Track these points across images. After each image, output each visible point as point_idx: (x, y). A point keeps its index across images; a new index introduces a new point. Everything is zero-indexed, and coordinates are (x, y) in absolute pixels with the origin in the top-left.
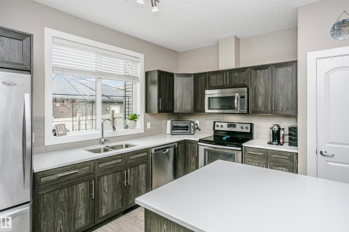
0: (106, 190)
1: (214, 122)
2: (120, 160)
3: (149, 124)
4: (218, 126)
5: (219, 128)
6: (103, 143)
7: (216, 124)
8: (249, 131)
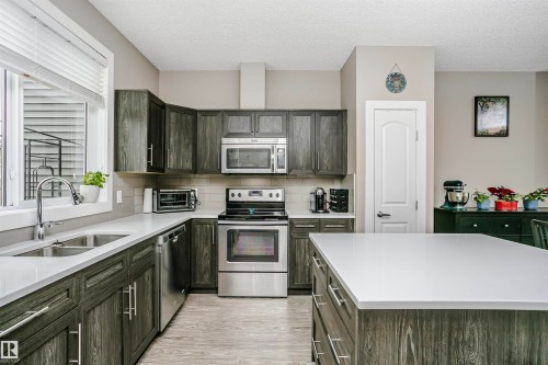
0: (98, 340)
1: (228, 190)
2: (119, 267)
3: (119, 194)
4: (233, 195)
5: (236, 199)
6: (41, 237)
7: (231, 192)
8: (280, 199)
